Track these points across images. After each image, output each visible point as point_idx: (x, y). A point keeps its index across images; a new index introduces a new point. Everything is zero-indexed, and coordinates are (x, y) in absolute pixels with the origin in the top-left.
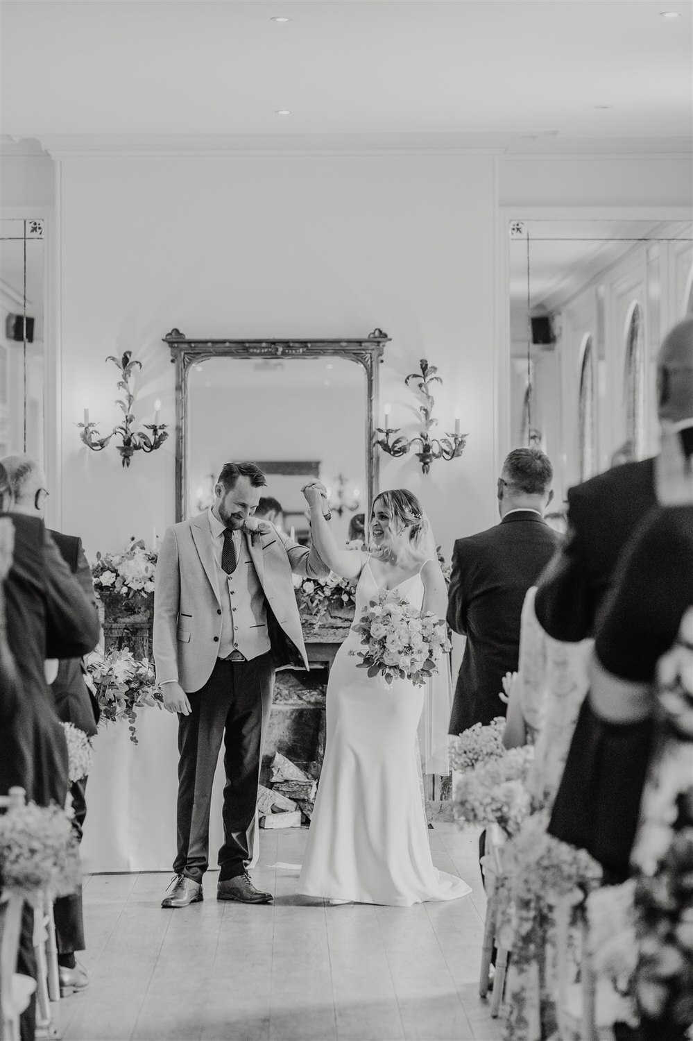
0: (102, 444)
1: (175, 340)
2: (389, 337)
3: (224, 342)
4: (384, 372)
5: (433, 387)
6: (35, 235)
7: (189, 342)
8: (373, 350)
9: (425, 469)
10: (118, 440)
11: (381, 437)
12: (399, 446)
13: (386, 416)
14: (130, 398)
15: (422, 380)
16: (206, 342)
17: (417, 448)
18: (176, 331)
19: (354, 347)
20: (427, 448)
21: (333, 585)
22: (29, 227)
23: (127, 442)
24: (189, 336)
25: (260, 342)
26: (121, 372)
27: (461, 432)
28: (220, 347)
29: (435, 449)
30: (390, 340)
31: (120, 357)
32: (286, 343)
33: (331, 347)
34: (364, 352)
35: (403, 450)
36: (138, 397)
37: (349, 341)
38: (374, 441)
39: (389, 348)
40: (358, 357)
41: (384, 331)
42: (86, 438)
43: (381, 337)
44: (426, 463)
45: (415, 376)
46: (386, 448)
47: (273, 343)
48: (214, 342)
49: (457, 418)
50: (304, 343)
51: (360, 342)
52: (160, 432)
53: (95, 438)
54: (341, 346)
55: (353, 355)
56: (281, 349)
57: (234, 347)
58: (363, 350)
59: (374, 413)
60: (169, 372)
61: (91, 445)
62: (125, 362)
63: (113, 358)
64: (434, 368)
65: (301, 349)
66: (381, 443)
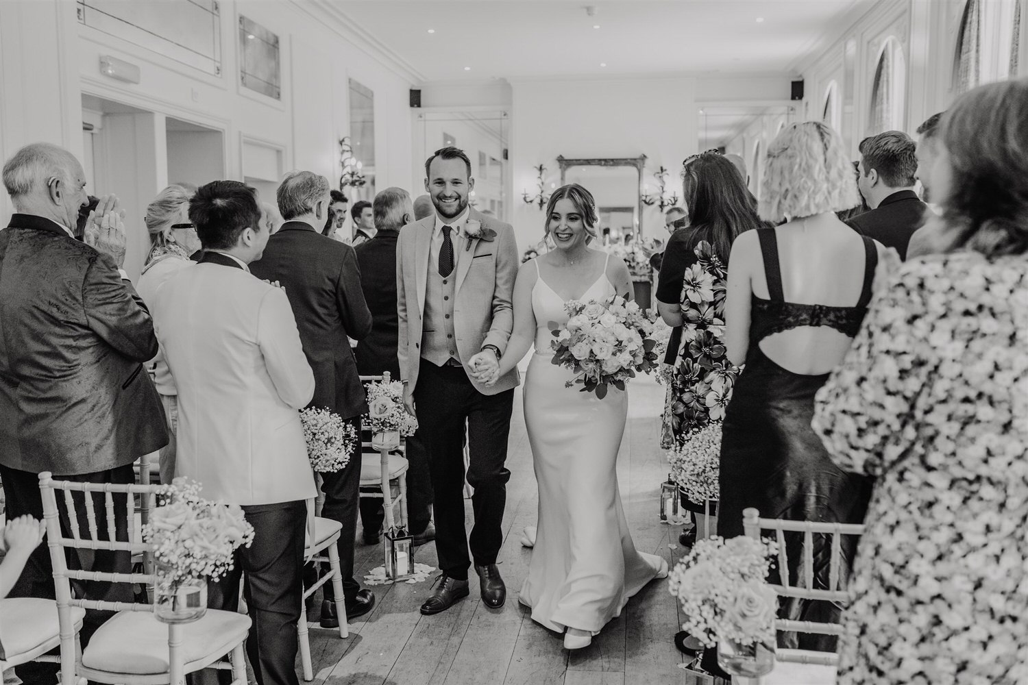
0: (531, 202)
1: (561, 160)
2: (648, 157)
3: (579, 160)
4: (645, 171)
5: (665, 178)
6: (505, 117)
7: (566, 160)
8: (641, 163)
10: (537, 201)
11: (644, 198)
12: (651, 202)
13: (646, 190)
14: (543, 183)
15: (661, 175)
16: (572, 160)
17: (658, 203)
18: (561, 156)
19: (633, 161)
20: (662, 202)
22: (503, 114)
23: (542, 201)
24: (566, 158)
25: (594, 160)
26: (539, 172)
27: (677, 196)
28: (578, 162)
29: (666, 203)
31: (539, 167)
32: (605, 160)
33: (623, 162)
35: (652, 203)
36: (545, 182)
37: (631, 159)
38: (641, 200)
39: (647, 162)
40: (635, 165)
41: (645, 155)
42: (525, 199)
43: (644, 157)
45: (658, 173)
46: (646, 203)
47: (600, 160)
48: (576, 160)
50: (612, 160)
51: (635, 159)
53: (528, 200)
54: (628, 161)
55: (633, 165)
56: (603, 163)
57: (585, 162)
58: (637, 162)
59: (641, 188)
60: (559, 172)
61: (527, 202)
62: (541, 169)
63: (536, 167)
64: (665, 170)
65: (611, 163)
66: (644, 201)
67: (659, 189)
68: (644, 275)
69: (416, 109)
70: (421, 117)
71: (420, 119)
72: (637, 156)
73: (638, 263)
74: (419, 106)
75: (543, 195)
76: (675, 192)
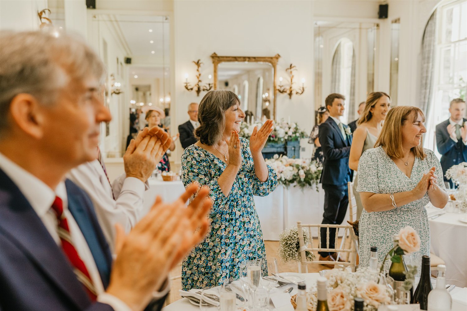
0: (192, 89)
1: (214, 56)
2: (281, 56)
3: (229, 57)
4: (278, 67)
5: (294, 73)
7: (219, 57)
8: (275, 60)
9: (290, 98)
10: (196, 89)
11: (278, 88)
12: (284, 90)
13: (281, 81)
14: (200, 75)
15: (290, 70)
16: (223, 57)
17: (288, 92)
18: (215, 53)
19: (270, 59)
20: (291, 92)
22: (165, 18)
23: (199, 88)
24: (219, 54)
25: (241, 57)
26: (197, 66)
27: (304, 86)
28: (228, 59)
29: (294, 92)
31: (196, 62)
32: (249, 58)
33: (262, 59)
36: (202, 75)
37: (268, 58)
38: (276, 89)
39: (280, 60)
40: (271, 63)
42: (187, 87)
43: (278, 57)
44: (291, 96)
45: (288, 69)
46: (280, 91)
47: (245, 57)
48: (227, 57)
49: (303, 82)
50: (254, 58)
51: (272, 58)
52: (211, 86)
53: (189, 88)
54: (266, 59)
55: (269, 62)
56: (247, 59)
57: (233, 59)
58: (272, 60)
59: (276, 81)
60: (212, 66)
61: (188, 90)
62: (198, 63)
63: (194, 62)
64: (294, 66)
65: (254, 60)
66: (278, 90)
67: (288, 81)
68: (280, 147)
69: (92, 11)
70: (95, 17)
71: (94, 19)
72: (273, 55)
73: (279, 139)
74: (94, 7)
75: (200, 84)
76: (303, 84)
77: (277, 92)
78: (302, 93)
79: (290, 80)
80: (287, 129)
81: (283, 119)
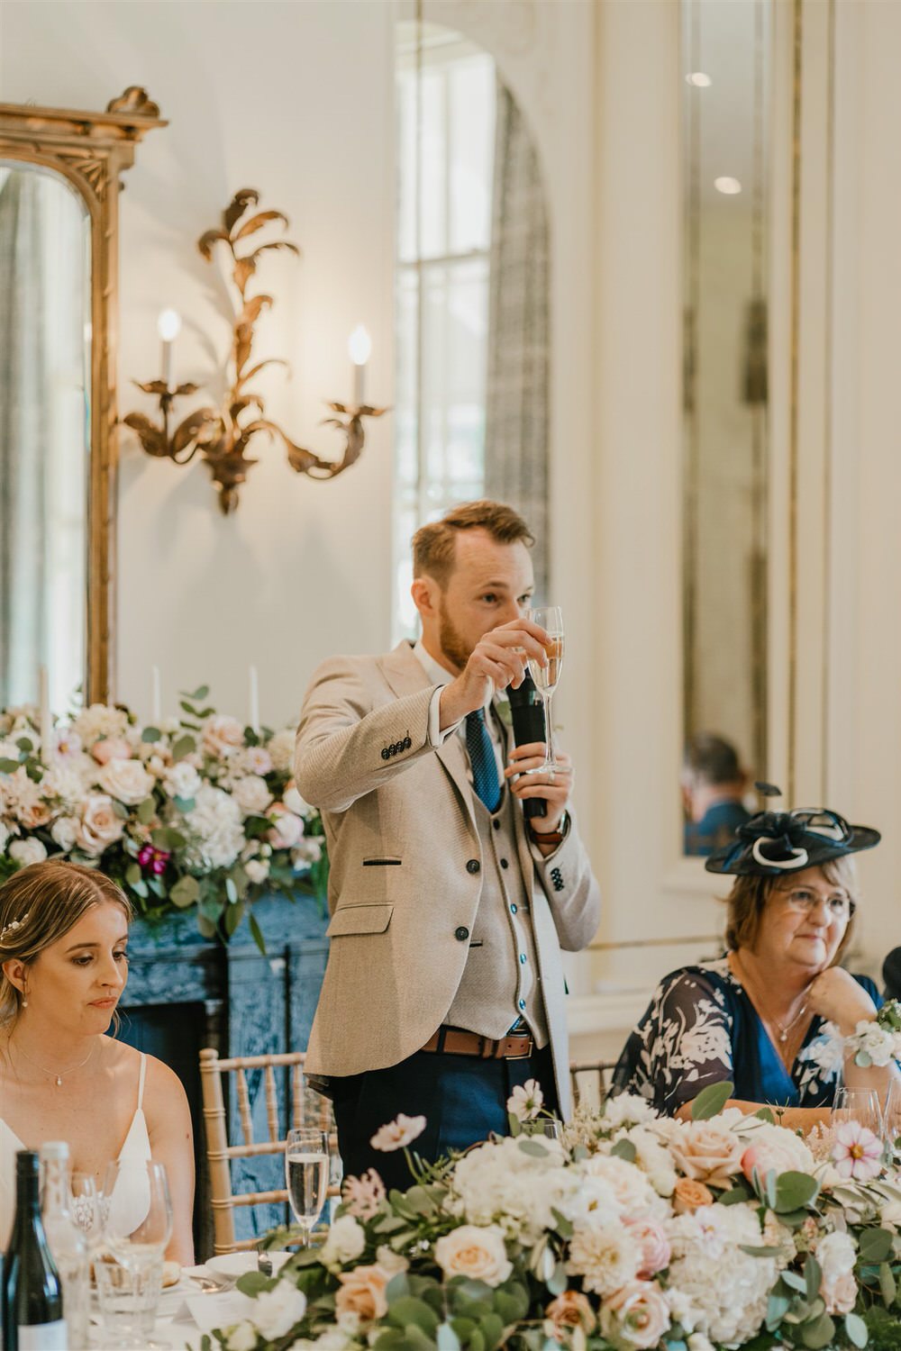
2: (163, 116)
8: (109, 149)
9: (226, 504)
13: (166, 347)
20: (238, 441)
21: (95, 847)
30: (165, 124)
34: (85, 153)
38: (111, 417)
40: (70, 168)
41: (152, 98)
43: (134, 120)
44: (229, 486)
49: (360, 362)
54: (29, 131)
55: (54, 159)
58: (83, 147)
64: (268, 216)
66: (132, 421)
67: (211, 350)
76: (360, 373)
77: (127, 434)
78: (350, 458)
79: (224, 341)
80: (256, 794)
81: (203, 692)
